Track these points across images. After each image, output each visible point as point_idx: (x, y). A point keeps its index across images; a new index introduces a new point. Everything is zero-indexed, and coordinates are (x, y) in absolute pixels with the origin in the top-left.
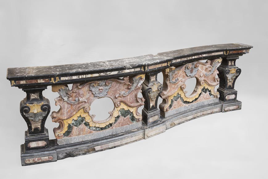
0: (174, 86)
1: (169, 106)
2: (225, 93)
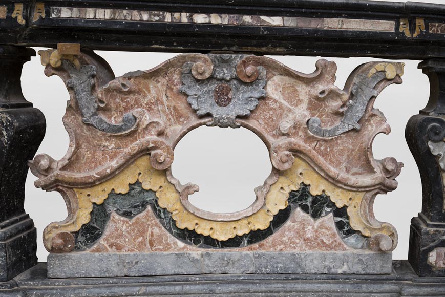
0: (118, 147)
1: (77, 228)
2: (427, 233)
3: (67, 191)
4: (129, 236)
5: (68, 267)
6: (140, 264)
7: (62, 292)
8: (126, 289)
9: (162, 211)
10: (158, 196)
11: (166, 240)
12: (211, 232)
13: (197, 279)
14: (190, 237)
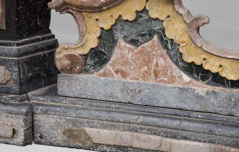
1: (86, 51)
3: (77, 14)
4: (134, 64)
5: (76, 87)
6: (142, 93)
7: (65, 110)
8: (124, 115)
9: (169, 42)
10: (165, 26)
11: (171, 73)
12: (220, 69)
13: (200, 116)
14: (197, 73)
